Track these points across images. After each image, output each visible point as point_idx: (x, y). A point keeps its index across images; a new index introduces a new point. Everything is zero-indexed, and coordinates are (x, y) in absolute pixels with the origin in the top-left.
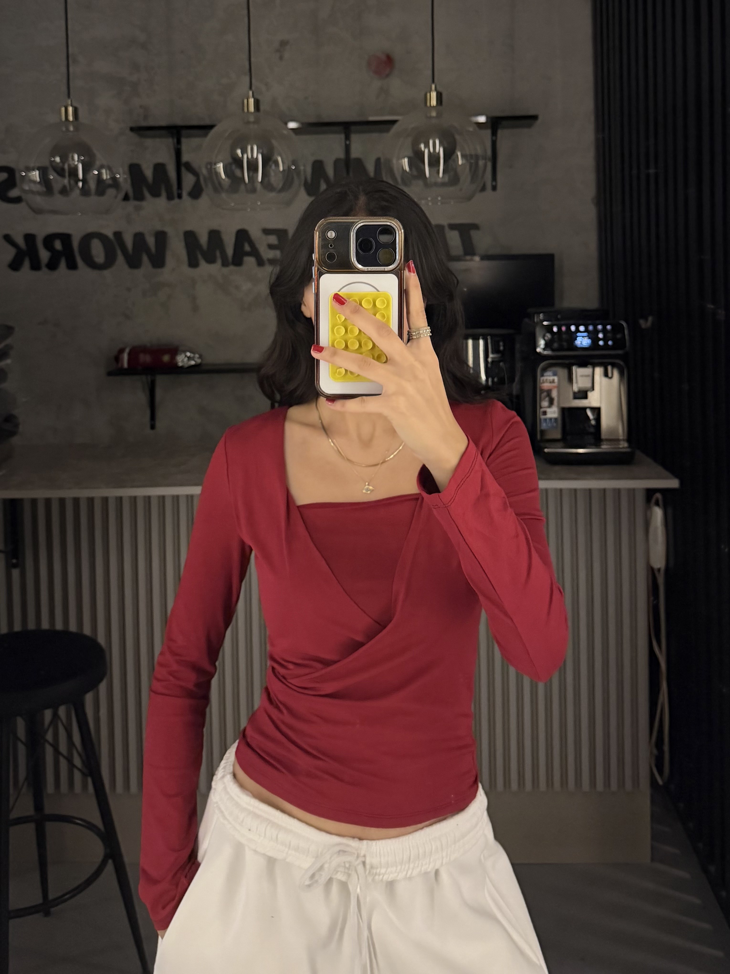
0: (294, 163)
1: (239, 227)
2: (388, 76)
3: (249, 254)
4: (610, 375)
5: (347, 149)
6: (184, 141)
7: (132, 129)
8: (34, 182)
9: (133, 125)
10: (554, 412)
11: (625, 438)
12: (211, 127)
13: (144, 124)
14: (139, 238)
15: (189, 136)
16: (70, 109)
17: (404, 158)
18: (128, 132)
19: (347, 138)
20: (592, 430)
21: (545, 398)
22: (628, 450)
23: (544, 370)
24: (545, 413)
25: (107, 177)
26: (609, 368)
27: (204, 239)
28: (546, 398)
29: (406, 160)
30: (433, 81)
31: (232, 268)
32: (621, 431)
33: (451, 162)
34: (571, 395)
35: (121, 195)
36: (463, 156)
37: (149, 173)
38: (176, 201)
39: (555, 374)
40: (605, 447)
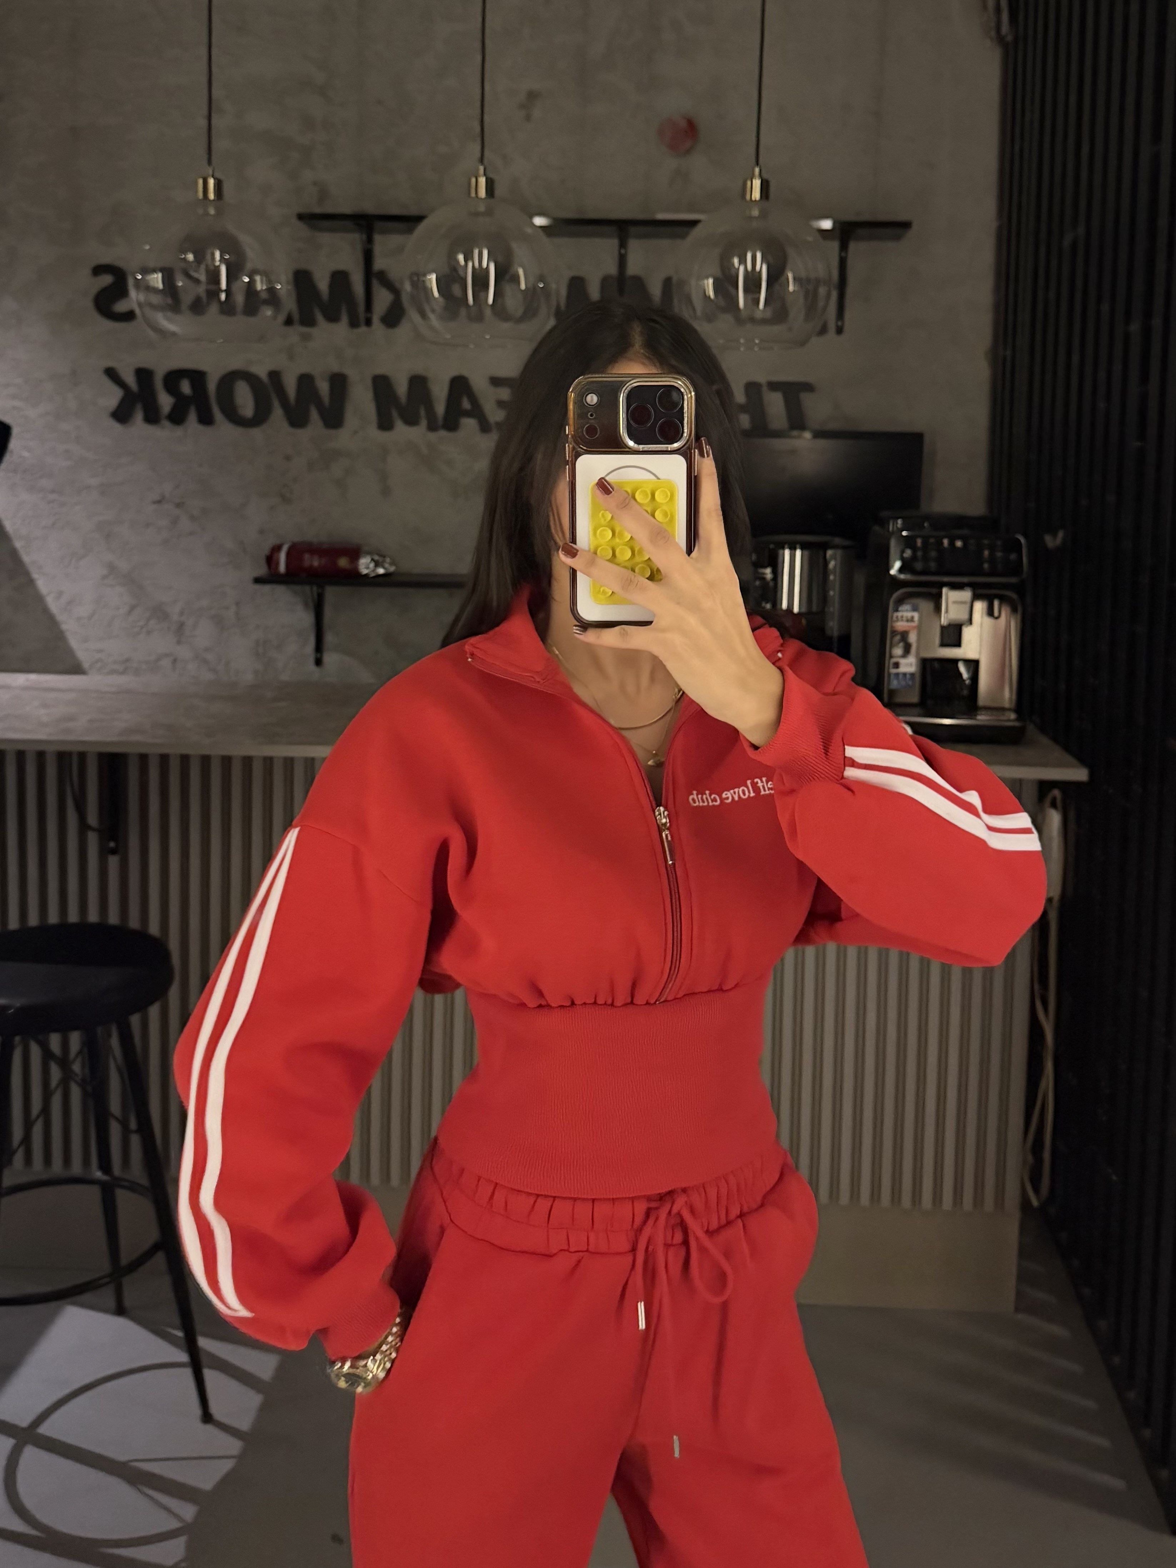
0: (542, 278)
1: (454, 373)
2: (688, 152)
3: (468, 414)
4: (996, 613)
5: (622, 261)
6: (378, 238)
7: (301, 217)
8: (155, 290)
9: (302, 210)
11: (1013, 705)
12: (417, 219)
13: (318, 210)
14: (305, 381)
15: (383, 232)
16: (211, 182)
17: (707, 278)
18: (294, 221)
19: (623, 244)
20: (965, 692)
21: (898, 643)
24: (897, 665)
25: (262, 286)
26: (996, 603)
27: (402, 389)
28: (900, 642)
29: (711, 281)
31: (443, 433)
32: (1008, 696)
33: (777, 287)
34: (937, 641)
35: (282, 317)
36: (795, 279)
37: (323, 285)
38: (363, 329)
39: (915, 609)
40: (982, 718)
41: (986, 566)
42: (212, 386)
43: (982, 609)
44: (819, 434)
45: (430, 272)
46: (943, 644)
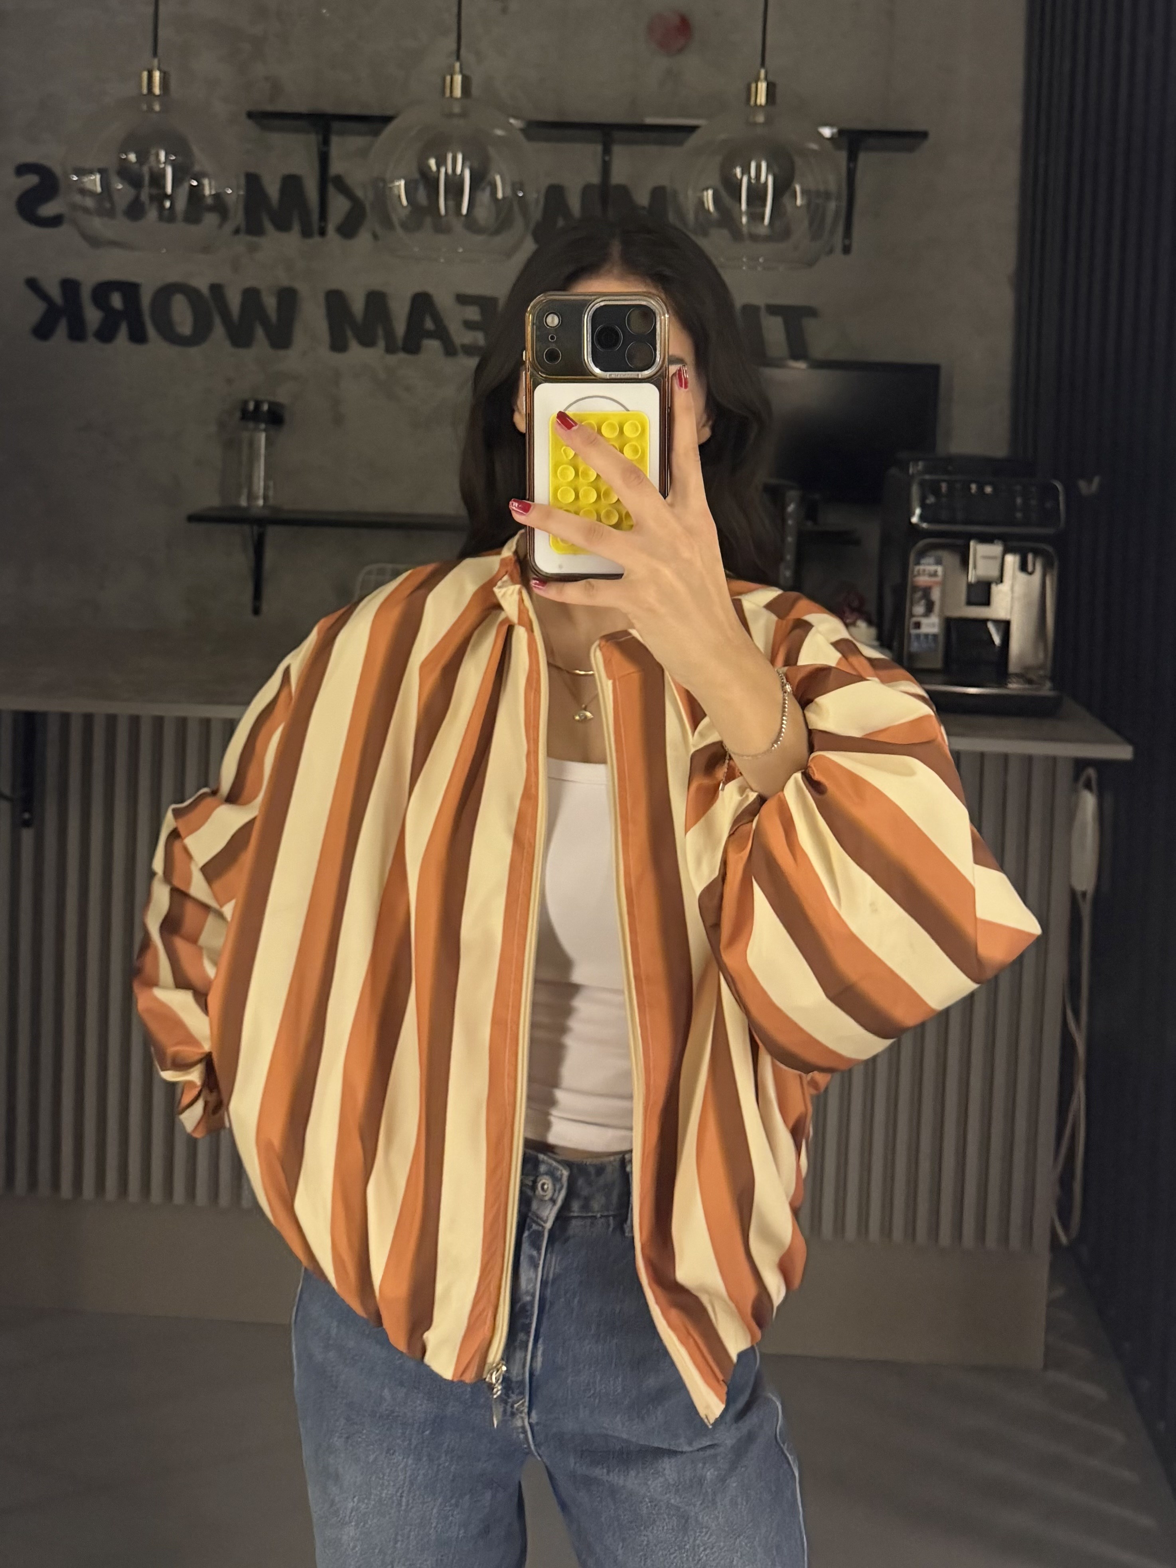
0: (520, 187)
1: (418, 289)
2: (680, 51)
3: (430, 335)
4: (1030, 568)
5: (606, 169)
6: (335, 140)
7: (250, 115)
8: (92, 193)
9: (251, 108)
10: (933, 625)
11: (1049, 673)
12: (385, 120)
13: (270, 108)
14: (251, 296)
15: (342, 133)
16: (157, 75)
17: (706, 189)
18: (243, 119)
19: (607, 151)
20: (995, 656)
21: (919, 602)
22: (1052, 694)
23: (922, 554)
24: (918, 625)
25: (211, 192)
26: (1030, 557)
27: (358, 306)
28: (921, 600)
29: (710, 192)
30: (763, 64)
31: (402, 355)
33: (783, 201)
34: (963, 597)
36: (803, 192)
37: (273, 190)
38: (317, 239)
39: (939, 562)
40: (1014, 687)
41: (1019, 515)
42: (146, 300)
43: (1015, 563)
44: (818, 364)
45: (399, 179)
46: (970, 603)
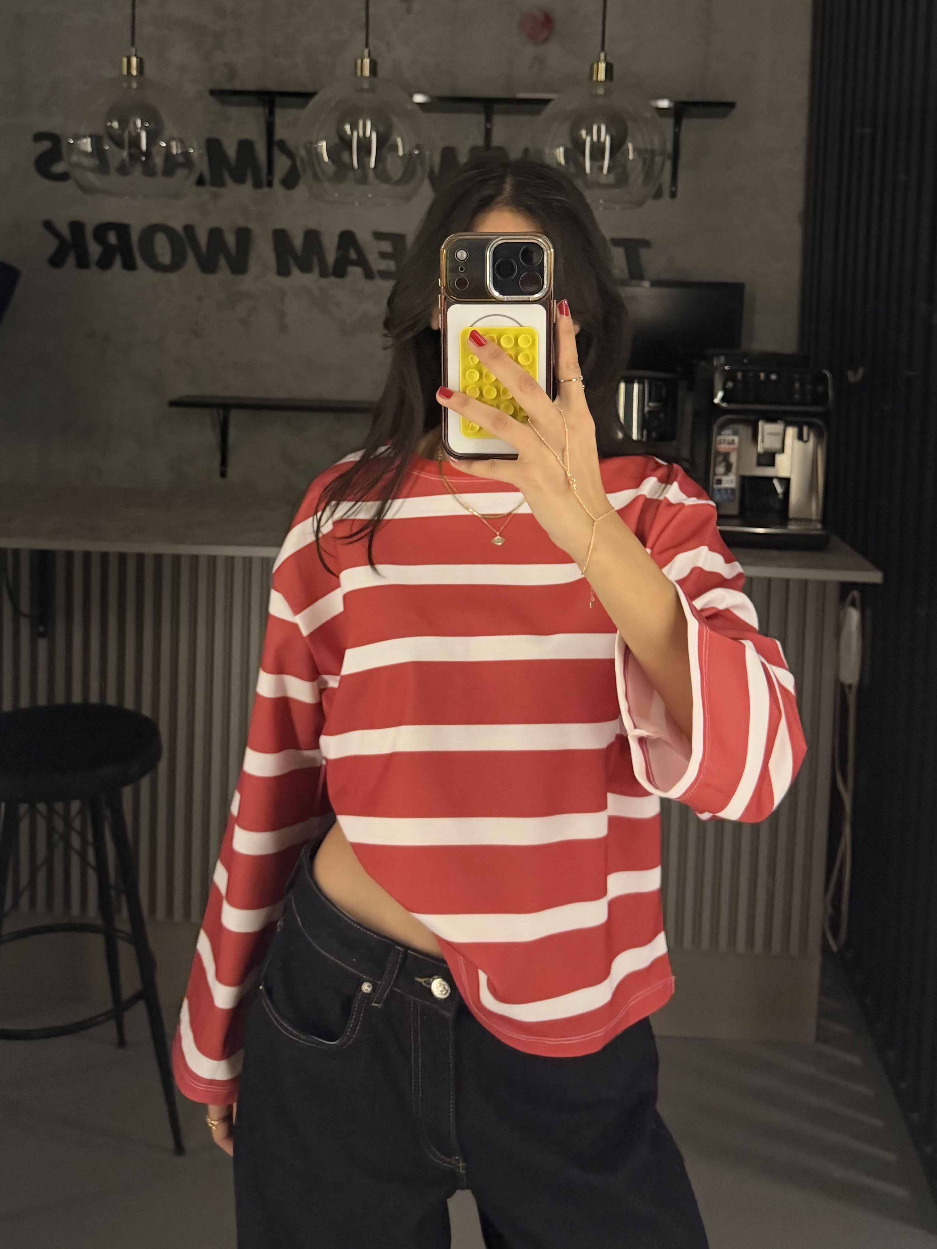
0: (417, 146)
1: (343, 228)
2: (545, 41)
3: (355, 263)
4: (805, 437)
5: (488, 134)
6: (278, 112)
7: (212, 93)
8: (85, 153)
9: (214, 87)
10: (732, 482)
11: (819, 517)
12: (310, 95)
13: (228, 87)
14: (215, 234)
15: (283, 106)
16: (134, 61)
17: (559, 147)
18: (207, 95)
19: (488, 119)
20: (778, 504)
21: (721, 463)
22: (822, 533)
23: (723, 427)
24: (719, 482)
25: (177, 151)
26: (805, 429)
27: (298, 241)
29: (561, 150)
30: (603, 49)
31: (333, 279)
32: (815, 509)
33: (618, 155)
34: (754, 460)
35: (194, 177)
36: (635, 150)
37: (231, 151)
38: (266, 190)
39: (735, 433)
40: (793, 528)
41: (797, 396)
42: (135, 237)
43: (793, 433)
44: (655, 283)
45: (322, 140)
46: (759, 464)
